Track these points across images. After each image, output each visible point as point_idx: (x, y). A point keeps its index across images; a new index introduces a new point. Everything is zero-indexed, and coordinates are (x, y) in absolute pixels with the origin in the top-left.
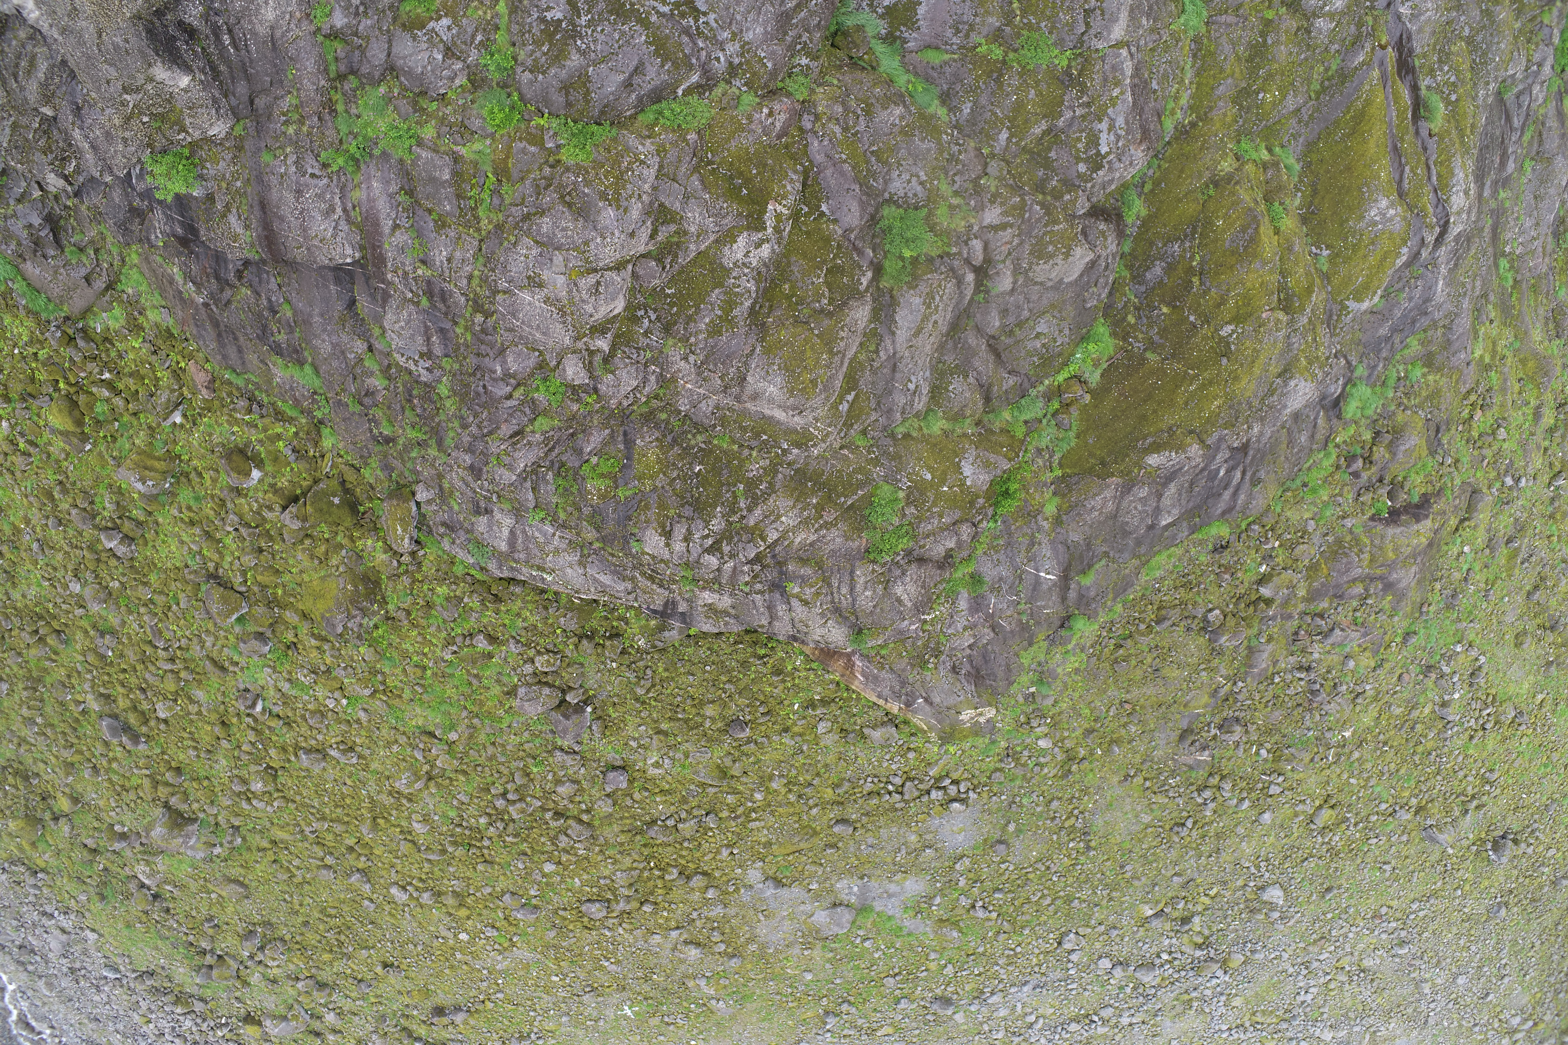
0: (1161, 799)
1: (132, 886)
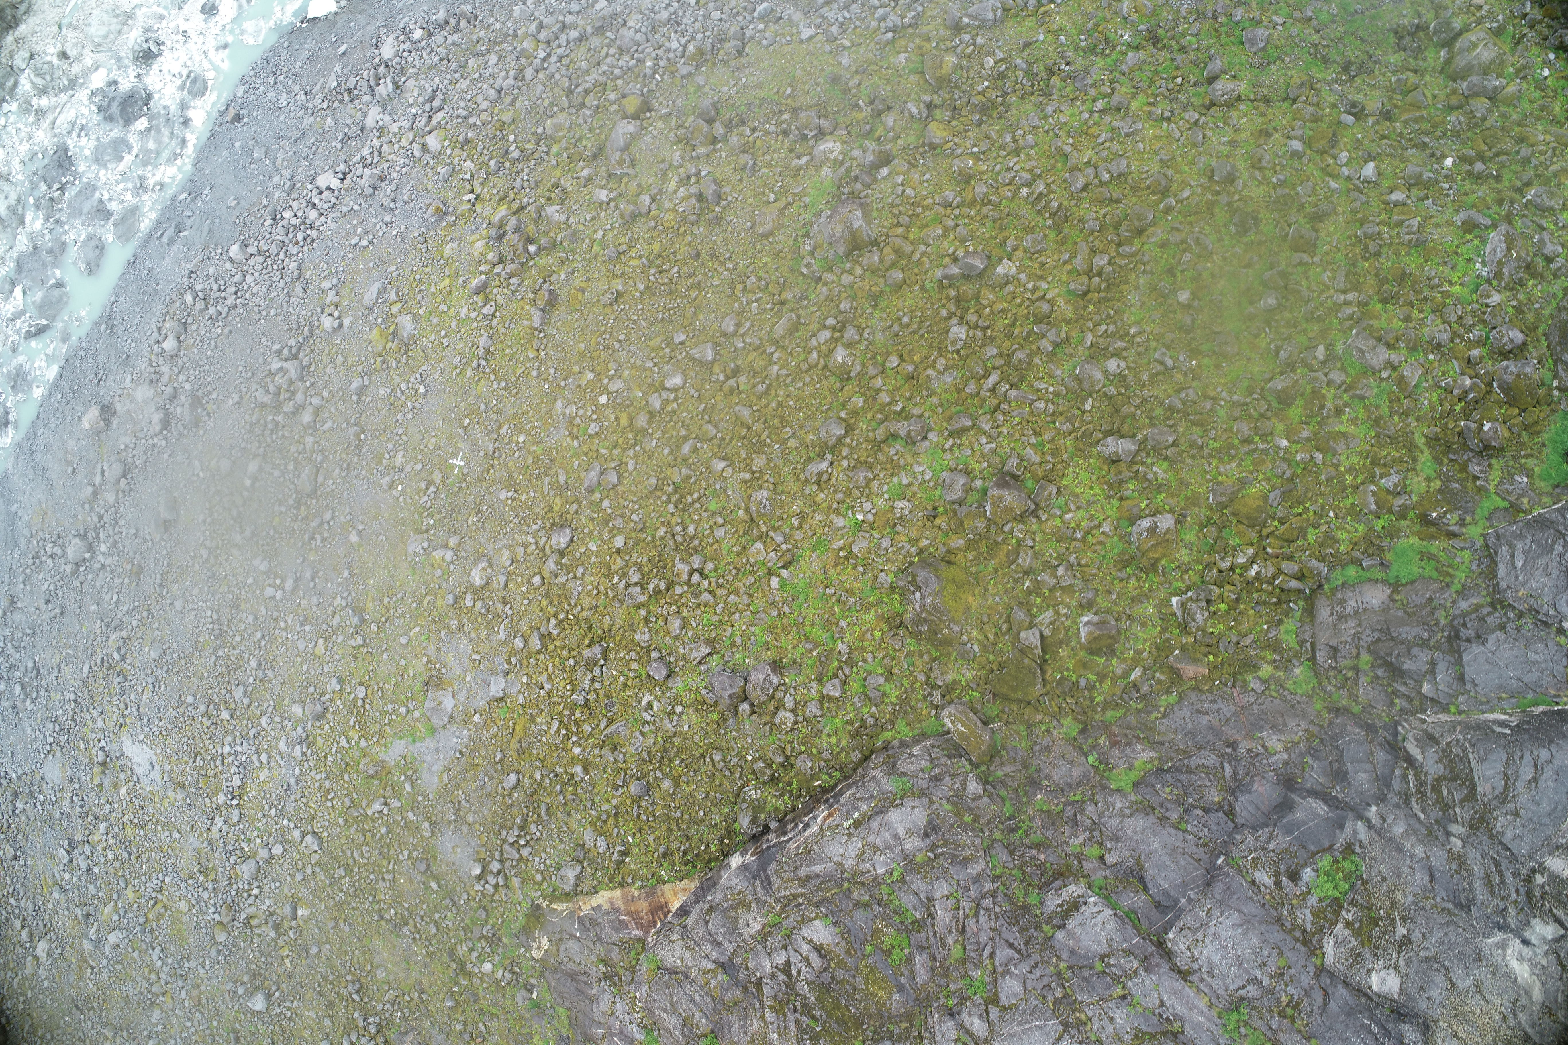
0: (389, 997)
1: (826, 124)
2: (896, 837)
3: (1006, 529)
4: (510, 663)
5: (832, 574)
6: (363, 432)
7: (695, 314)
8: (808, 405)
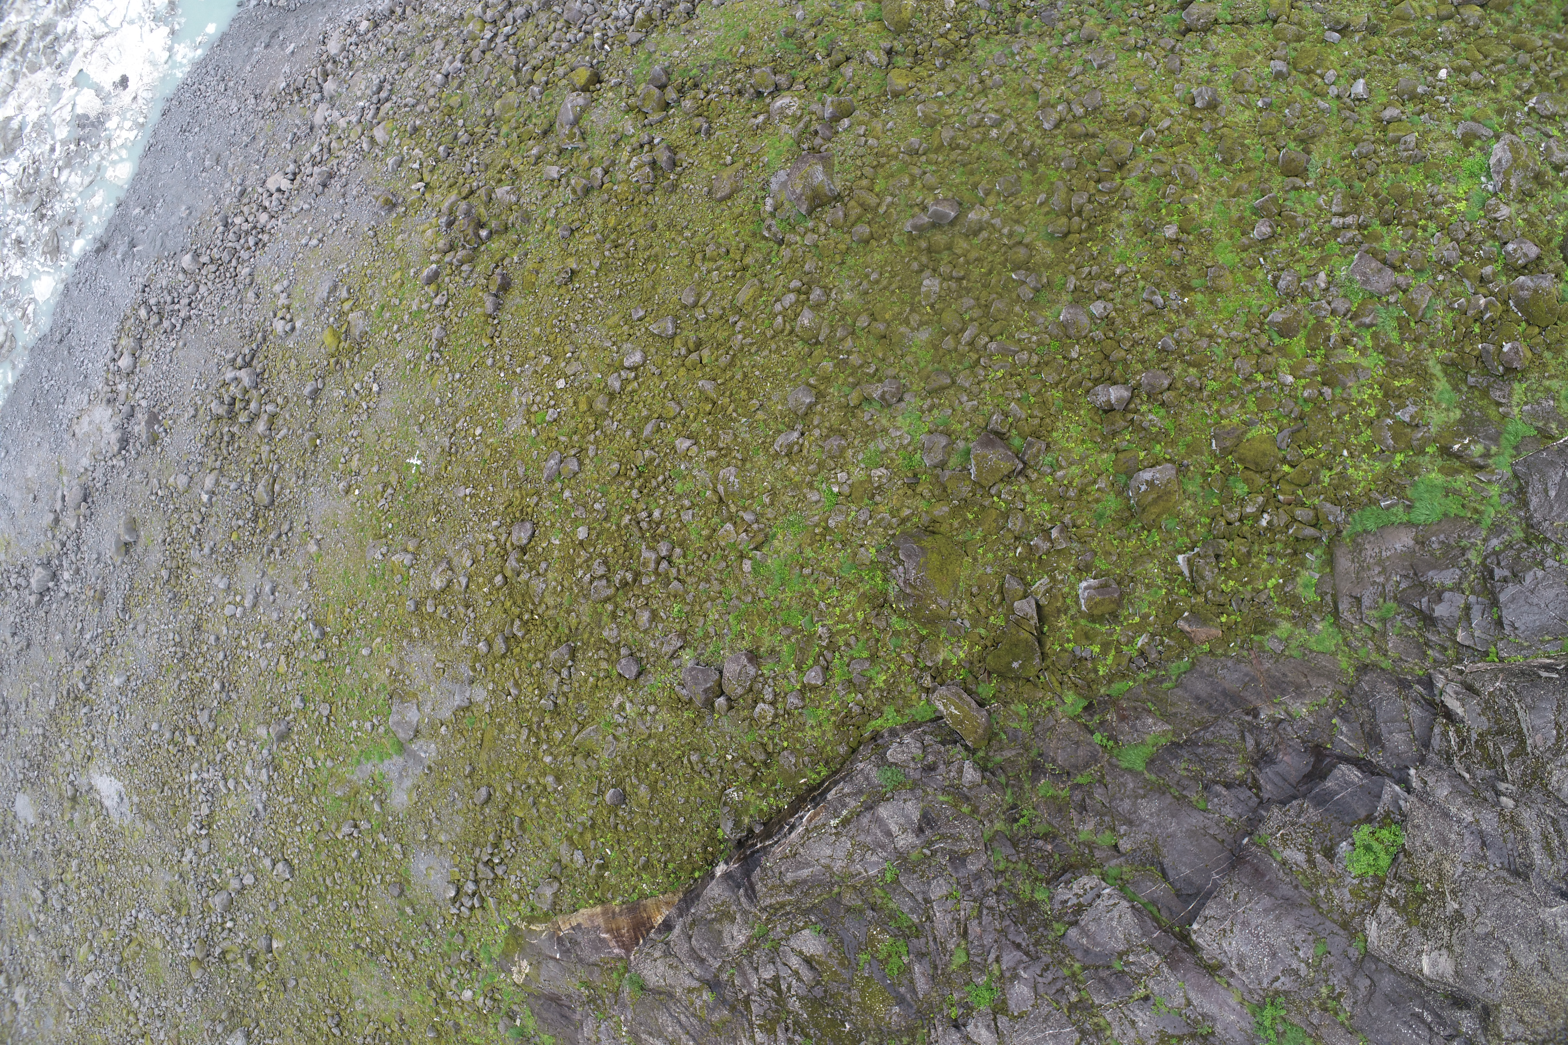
0: (370, 1029)
1: (782, 79)
2: (889, 834)
3: (993, 491)
4: (475, 670)
5: (809, 552)
6: (319, 437)
7: (653, 287)
8: (775, 374)
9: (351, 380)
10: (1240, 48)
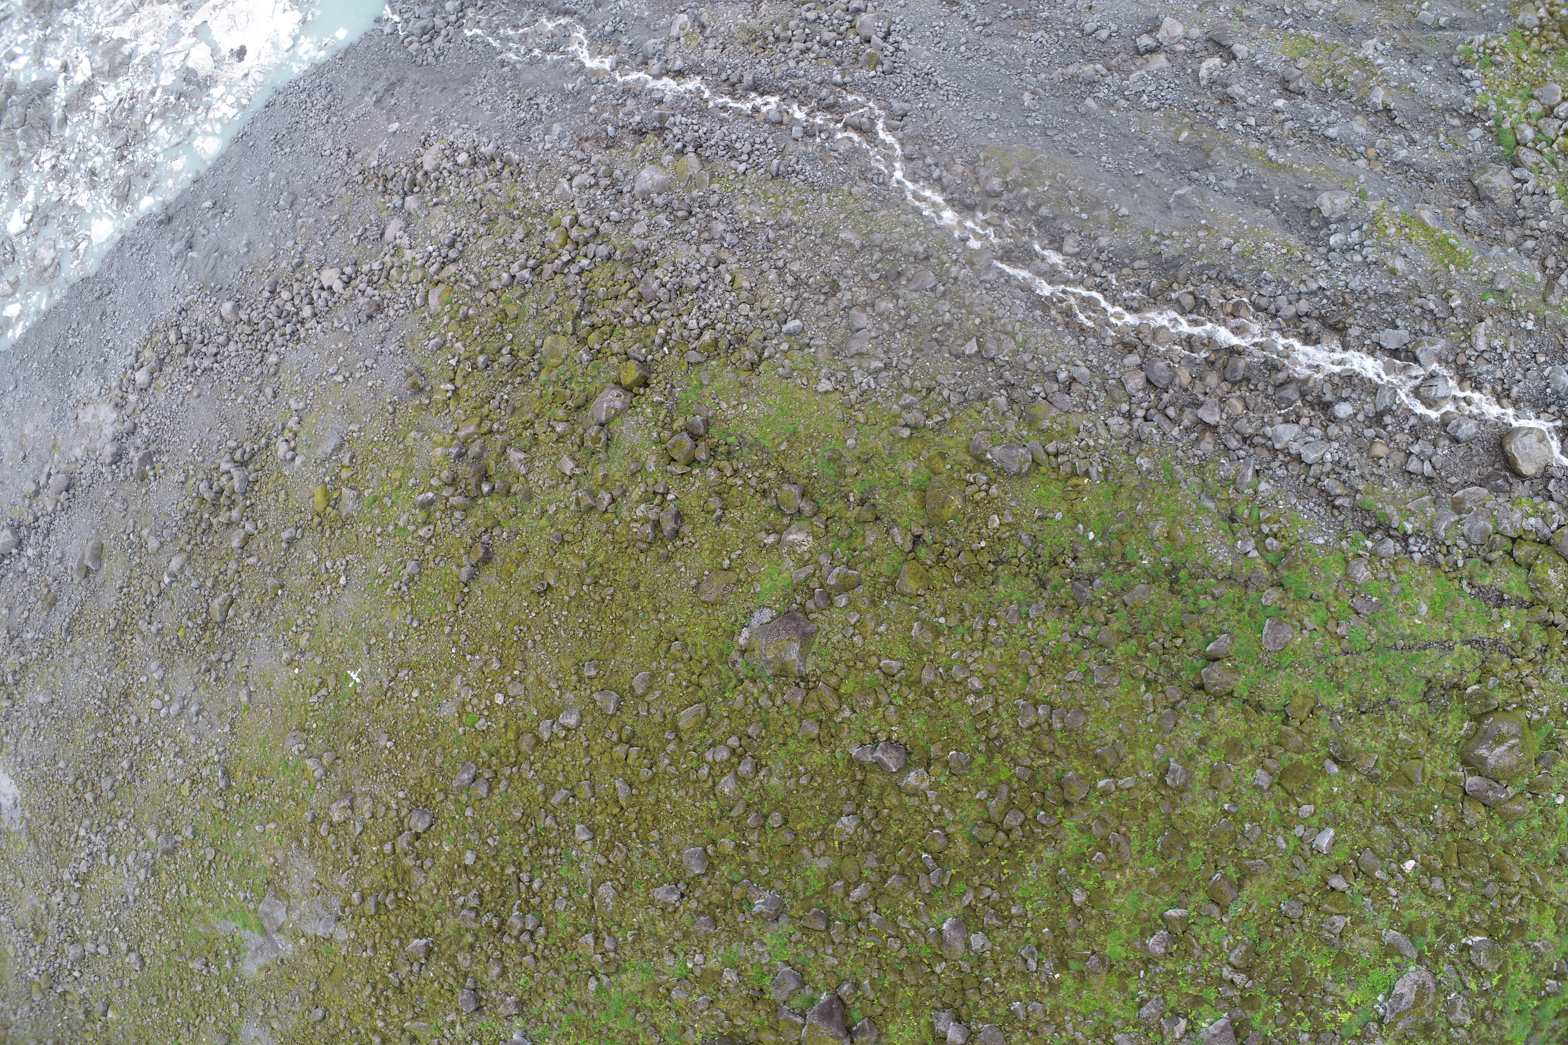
1: (807, 508)
4: (344, 911)
5: (648, 1001)
6: (282, 587)
7: (613, 651)
8: (682, 818)
9: (325, 552)
10: (1239, 735)
